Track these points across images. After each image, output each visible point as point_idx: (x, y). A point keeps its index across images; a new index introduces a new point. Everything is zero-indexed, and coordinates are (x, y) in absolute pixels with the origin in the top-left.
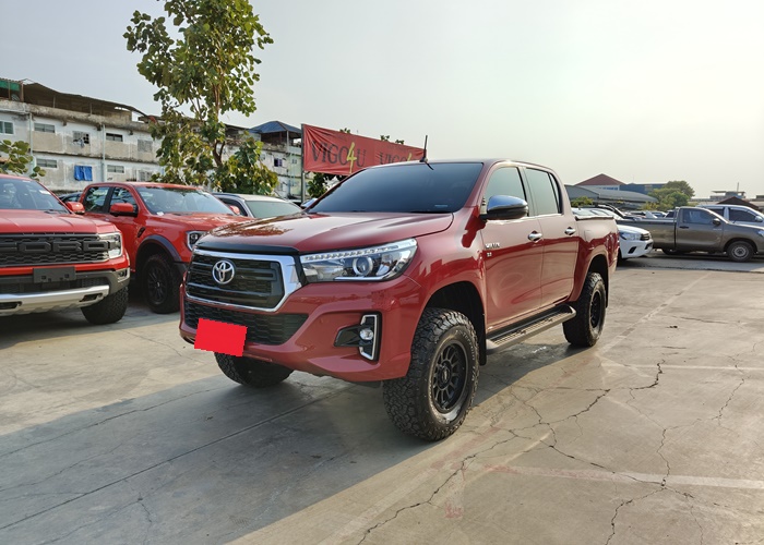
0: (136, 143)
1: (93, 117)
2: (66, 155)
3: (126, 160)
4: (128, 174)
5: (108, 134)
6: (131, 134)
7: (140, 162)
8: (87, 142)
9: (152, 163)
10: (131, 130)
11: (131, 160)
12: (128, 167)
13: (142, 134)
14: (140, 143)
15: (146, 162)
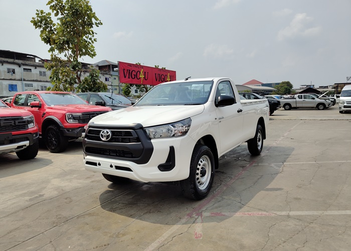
0: (38, 73)
1: (17, 61)
2: (4, 79)
3: (33, 81)
4: (35, 87)
5: (24, 69)
6: (36, 68)
7: (40, 81)
8: (14, 73)
9: (47, 81)
10: (36, 66)
11: (36, 81)
12: (35, 84)
13: (41, 68)
14: (40, 72)
15: (44, 81)
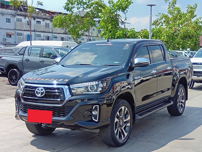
0: (45, 25)
2: (25, 30)
3: (41, 32)
4: (42, 37)
5: (37, 21)
6: (44, 21)
7: (46, 32)
9: (49, 32)
11: (43, 32)
12: (42, 34)
13: (46, 20)
14: (46, 24)
15: (47, 32)
